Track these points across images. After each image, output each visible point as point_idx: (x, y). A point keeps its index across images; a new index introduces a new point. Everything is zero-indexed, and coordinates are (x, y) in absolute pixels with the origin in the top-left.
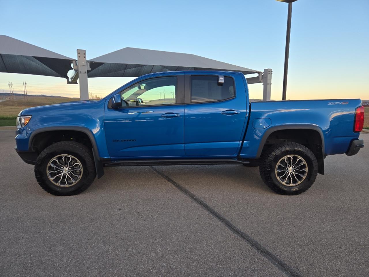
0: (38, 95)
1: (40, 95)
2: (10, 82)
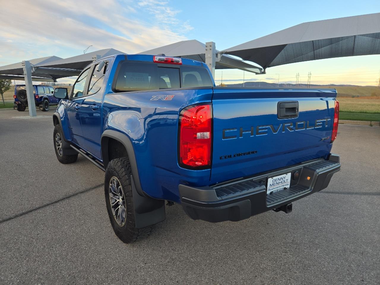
0: (326, 85)
1: (329, 84)
2: (298, 74)
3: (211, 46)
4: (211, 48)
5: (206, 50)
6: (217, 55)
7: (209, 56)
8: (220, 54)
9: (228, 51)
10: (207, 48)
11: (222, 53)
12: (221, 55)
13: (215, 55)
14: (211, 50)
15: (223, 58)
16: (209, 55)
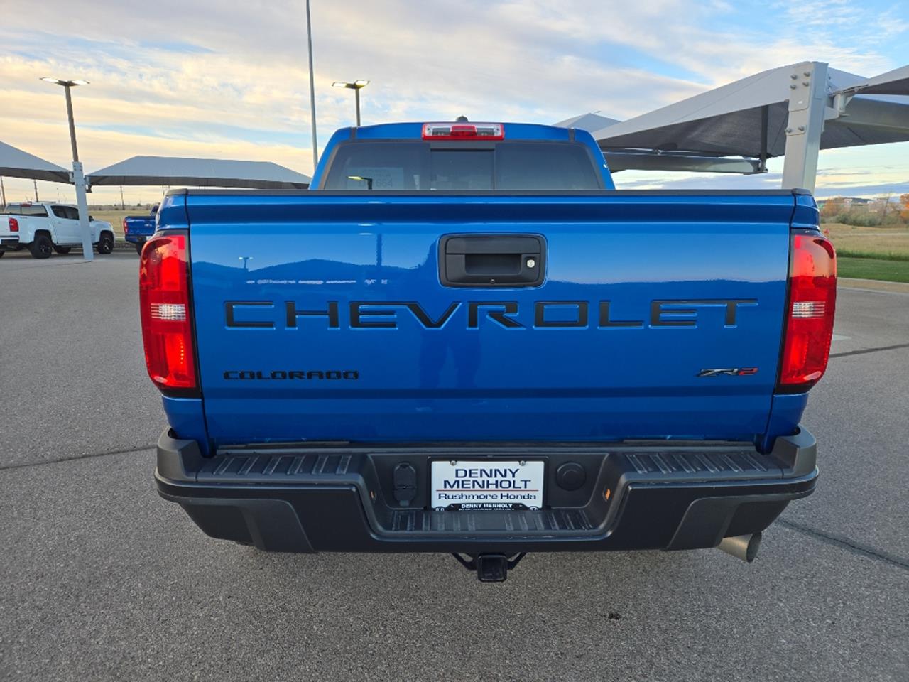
3: (807, 75)
4: (808, 80)
5: (794, 88)
6: (832, 99)
7: (801, 105)
8: (842, 94)
9: (870, 85)
10: (795, 83)
11: (850, 92)
12: (849, 99)
13: (825, 100)
14: (809, 87)
15: (853, 106)
16: (801, 102)
